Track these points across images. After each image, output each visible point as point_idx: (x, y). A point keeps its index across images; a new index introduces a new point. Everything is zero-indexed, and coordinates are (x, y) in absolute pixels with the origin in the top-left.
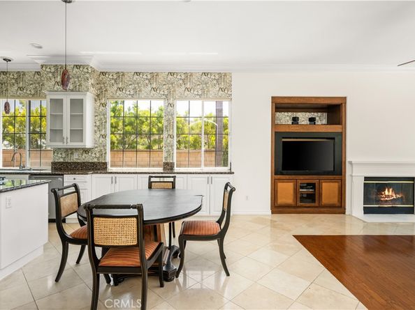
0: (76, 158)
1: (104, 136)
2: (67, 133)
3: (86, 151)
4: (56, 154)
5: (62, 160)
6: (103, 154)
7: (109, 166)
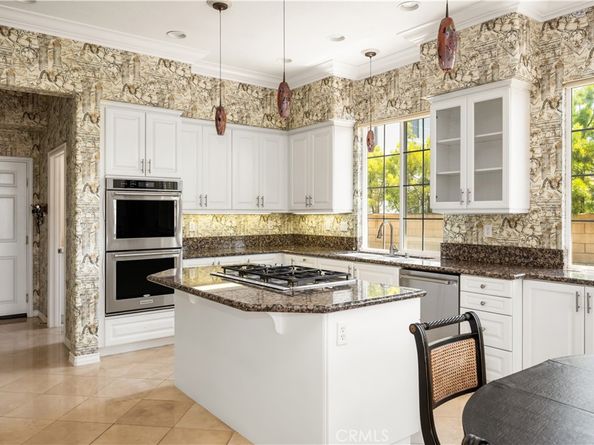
0: (488, 236)
1: (555, 184)
2: (467, 182)
3: (512, 221)
4: (448, 227)
5: (460, 240)
6: (552, 228)
7: (568, 261)
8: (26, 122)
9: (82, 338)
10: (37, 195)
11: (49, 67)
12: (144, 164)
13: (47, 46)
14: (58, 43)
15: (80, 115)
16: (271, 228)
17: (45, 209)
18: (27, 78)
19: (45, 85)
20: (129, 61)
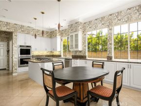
0: (78, 54)
1: (85, 46)
2: (74, 46)
3: (80, 52)
5: (74, 55)
6: (85, 53)
7: (87, 57)
8: (6, 36)
9: (14, 71)
10: (8, 48)
11: (8, 27)
12: (25, 43)
13: (8, 24)
14: (10, 23)
15: (14, 35)
16: (48, 54)
17: (9, 51)
18: (4, 29)
19: (7, 30)
20: (22, 27)
